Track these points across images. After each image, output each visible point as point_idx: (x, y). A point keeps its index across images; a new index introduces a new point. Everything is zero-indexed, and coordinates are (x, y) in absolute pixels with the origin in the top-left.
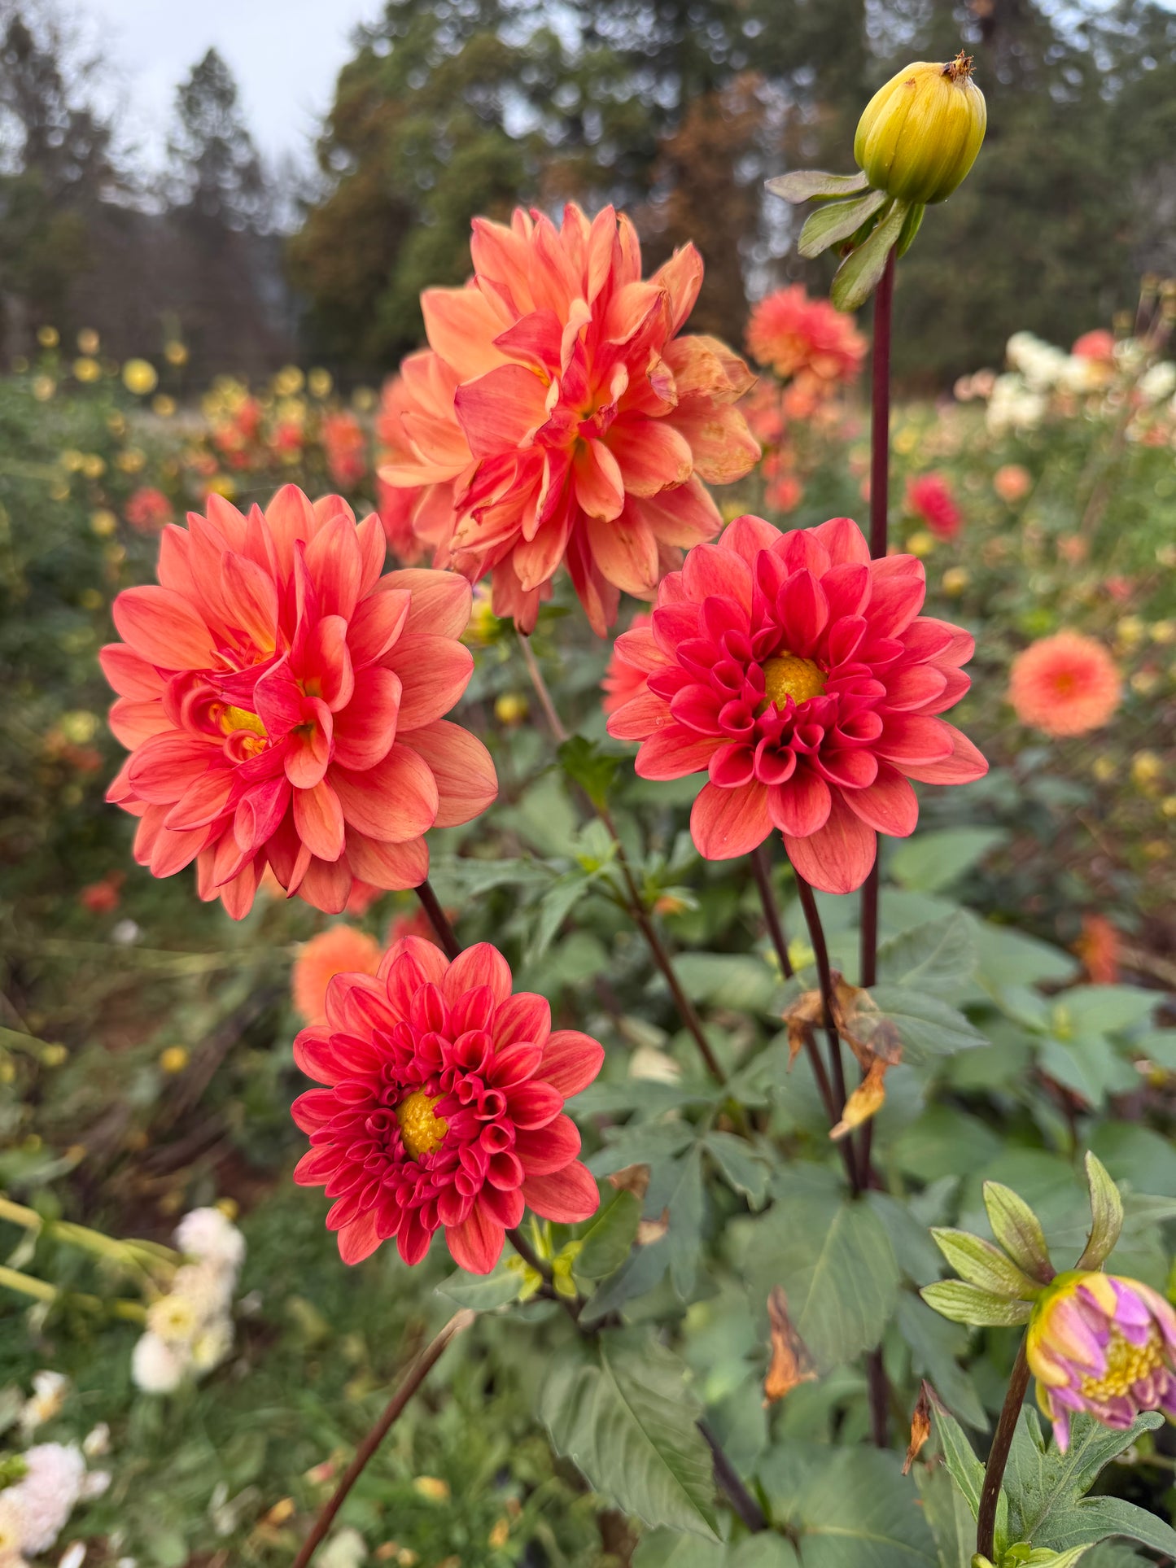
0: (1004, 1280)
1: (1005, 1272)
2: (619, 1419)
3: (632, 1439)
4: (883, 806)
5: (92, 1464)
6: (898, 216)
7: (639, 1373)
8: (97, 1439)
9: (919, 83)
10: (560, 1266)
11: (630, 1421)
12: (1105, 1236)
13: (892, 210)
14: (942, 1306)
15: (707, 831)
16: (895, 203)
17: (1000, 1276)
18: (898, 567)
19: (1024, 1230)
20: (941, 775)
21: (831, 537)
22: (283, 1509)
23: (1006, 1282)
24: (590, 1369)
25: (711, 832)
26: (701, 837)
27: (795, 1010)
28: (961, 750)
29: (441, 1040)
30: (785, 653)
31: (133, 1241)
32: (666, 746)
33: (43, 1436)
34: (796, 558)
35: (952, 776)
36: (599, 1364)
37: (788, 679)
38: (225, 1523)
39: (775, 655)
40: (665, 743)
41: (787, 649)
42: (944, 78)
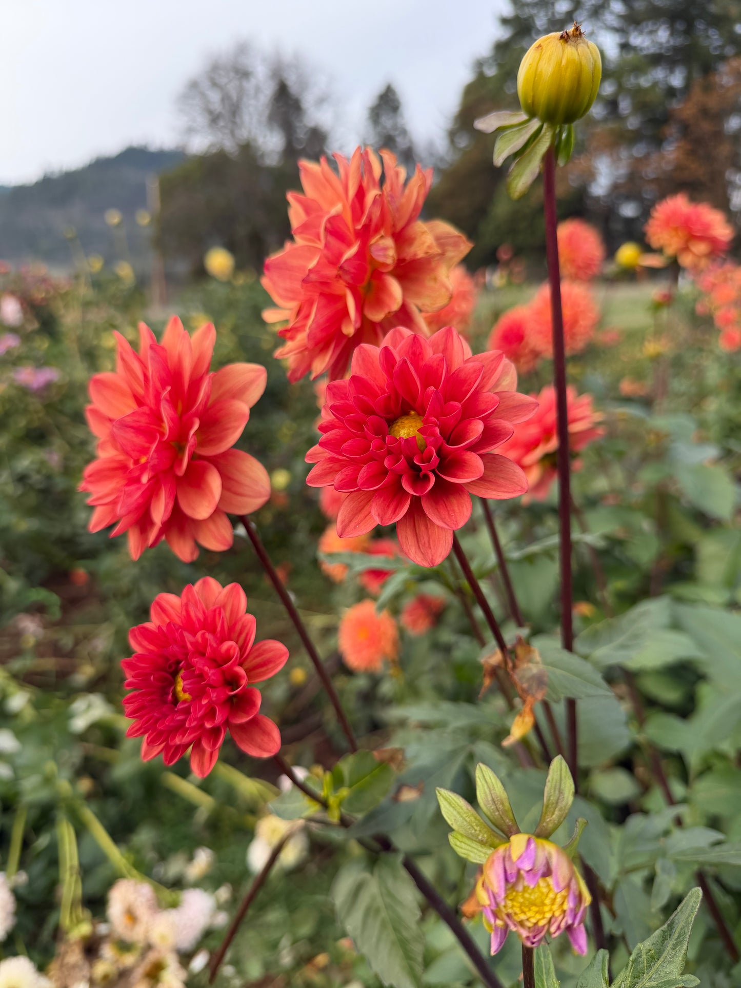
0: (476, 830)
1: (477, 825)
2: (378, 911)
3: (383, 925)
4: (453, 510)
5: (220, 907)
6: (547, 134)
7: (390, 883)
8: (224, 893)
9: (544, 47)
10: (332, 801)
11: (384, 914)
12: (553, 814)
13: (543, 131)
14: (456, 845)
15: (347, 521)
16: (545, 126)
17: (473, 827)
18: (492, 358)
19: (496, 799)
20: (494, 493)
21: (444, 339)
22: (322, 959)
23: (478, 832)
24: (366, 875)
25: (350, 521)
26: (341, 524)
27: (490, 658)
28: (515, 478)
29: (186, 634)
30: (413, 413)
31: (258, 780)
32: (331, 468)
33: (198, 884)
34: (418, 353)
35: (500, 494)
36: (372, 872)
37: (404, 428)
38: (287, 959)
39: (405, 413)
40: (331, 465)
41: (414, 410)
42: (561, 41)
